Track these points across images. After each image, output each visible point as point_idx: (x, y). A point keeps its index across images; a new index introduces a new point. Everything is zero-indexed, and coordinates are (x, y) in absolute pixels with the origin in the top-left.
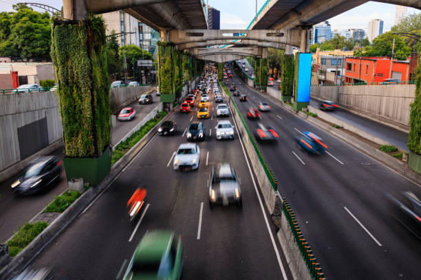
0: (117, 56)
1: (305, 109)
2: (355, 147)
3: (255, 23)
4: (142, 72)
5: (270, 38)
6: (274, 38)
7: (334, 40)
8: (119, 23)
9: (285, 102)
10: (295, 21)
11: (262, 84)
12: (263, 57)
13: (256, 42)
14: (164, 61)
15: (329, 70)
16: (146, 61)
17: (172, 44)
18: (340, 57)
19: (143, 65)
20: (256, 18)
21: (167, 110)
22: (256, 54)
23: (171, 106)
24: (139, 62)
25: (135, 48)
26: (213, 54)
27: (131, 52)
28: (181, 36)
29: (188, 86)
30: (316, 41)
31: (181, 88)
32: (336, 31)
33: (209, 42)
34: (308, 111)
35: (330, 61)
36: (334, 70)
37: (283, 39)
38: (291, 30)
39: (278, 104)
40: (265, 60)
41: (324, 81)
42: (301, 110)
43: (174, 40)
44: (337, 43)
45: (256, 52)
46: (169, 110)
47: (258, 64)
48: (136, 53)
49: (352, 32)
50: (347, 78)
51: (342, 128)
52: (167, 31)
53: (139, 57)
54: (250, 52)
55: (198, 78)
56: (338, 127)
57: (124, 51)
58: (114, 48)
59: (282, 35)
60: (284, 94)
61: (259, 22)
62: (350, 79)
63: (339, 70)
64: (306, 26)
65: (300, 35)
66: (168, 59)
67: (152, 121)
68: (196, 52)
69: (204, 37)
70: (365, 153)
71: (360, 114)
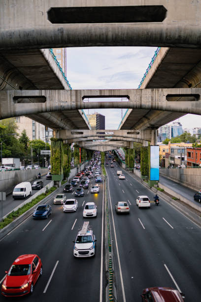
0: (26, 148)
1: (156, 186)
2: (185, 214)
3: (122, 125)
4: (45, 158)
5: (129, 135)
6: (133, 136)
7: (182, 136)
8: (32, 125)
9: (144, 180)
10: (147, 123)
11: (131, 167)
12: (131, 148)
13: (122, 138)
14: (55, 152)
15: (176, 157)
16: (47, 151)
17: (61, 140)
18: (183, 148)
19: (44, 154)
20: (122, 122)
21: (57, 186)
22: (126, 146)
23: (60, 184)
24: (42, 151)
25: (40, 142)
26: (96, 146)
27: (37, 145)
28: (68, 134)
29: (78, 169)
30: (172, 136)
31: (69, 170)
32: (185, 129)
33: (89, 138)
34: (158, 187)
35: (177, 150)
36: (180, 156)
37: (139, 136)
38: (144, 130)
39: (139, 181)
40: (132, 150)
41: (173, 165)
42: (153, 186)
43: (63, 137)
44: (185, 138)
45: (125, 145)
46: (58, 187)
47: (127, 153)
48: (41, 145)
49: (197, 130)
50: (188, 163)
51: (179, 200)
52: (58, 131)
53: (43, 148)
54: (121, 145)
55: (87, 162)
56: (176, 199)
57: (32, 144)
58: (24, 142)
59: (138, 133)
60: (143, 174)
61: (124, 124)
62: (190, 163)
63: (183, 156)
64: (154, 127)
65: (151, 133)
66: (58, 150)
67: (43, 194)
68: (83, 144)
69: (84, 135)
70: (192, 219)
71: (195, 189)
